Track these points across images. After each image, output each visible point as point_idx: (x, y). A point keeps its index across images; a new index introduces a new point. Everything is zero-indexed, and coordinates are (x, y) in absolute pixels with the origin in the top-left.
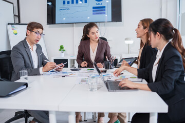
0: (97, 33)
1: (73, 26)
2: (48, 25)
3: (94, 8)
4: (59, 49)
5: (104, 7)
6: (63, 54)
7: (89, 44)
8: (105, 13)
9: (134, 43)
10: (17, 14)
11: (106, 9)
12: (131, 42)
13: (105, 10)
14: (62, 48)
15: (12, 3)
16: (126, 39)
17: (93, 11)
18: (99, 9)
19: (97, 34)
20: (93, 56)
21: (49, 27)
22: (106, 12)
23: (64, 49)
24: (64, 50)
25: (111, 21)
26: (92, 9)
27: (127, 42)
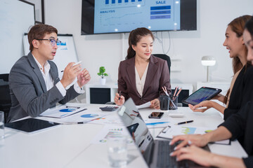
0: (151, 46)
1: (121, 38)
2: (84, 36)
3: (152, 8)
4: (99, 72)
5: (169, 7)
6: (104, 80)
7: (134, 65)
8: (169, 17)
9: (217, 64)
10: (41, 21)
11: (172, 10)
12: (211, 63)
13: (169, 12)
14: (102, 70)
15: (34, 5)
16: (204, 58)
17: (152, 13)
18: (160, 11)
19: (150, 48)
20: (140, 85)
21: (86, 39)
22: (172, 14)
23: (106, 72)
24: (106, 75)
25: (179, 28)
26: (149, 11)
27: (205, 63)
